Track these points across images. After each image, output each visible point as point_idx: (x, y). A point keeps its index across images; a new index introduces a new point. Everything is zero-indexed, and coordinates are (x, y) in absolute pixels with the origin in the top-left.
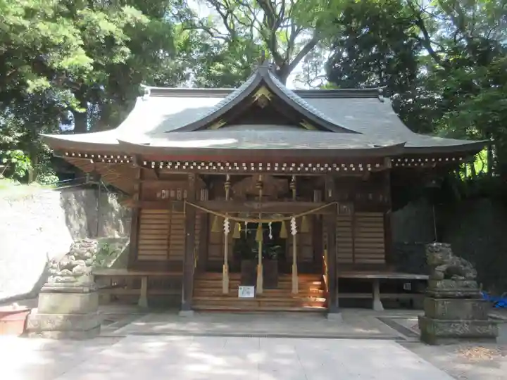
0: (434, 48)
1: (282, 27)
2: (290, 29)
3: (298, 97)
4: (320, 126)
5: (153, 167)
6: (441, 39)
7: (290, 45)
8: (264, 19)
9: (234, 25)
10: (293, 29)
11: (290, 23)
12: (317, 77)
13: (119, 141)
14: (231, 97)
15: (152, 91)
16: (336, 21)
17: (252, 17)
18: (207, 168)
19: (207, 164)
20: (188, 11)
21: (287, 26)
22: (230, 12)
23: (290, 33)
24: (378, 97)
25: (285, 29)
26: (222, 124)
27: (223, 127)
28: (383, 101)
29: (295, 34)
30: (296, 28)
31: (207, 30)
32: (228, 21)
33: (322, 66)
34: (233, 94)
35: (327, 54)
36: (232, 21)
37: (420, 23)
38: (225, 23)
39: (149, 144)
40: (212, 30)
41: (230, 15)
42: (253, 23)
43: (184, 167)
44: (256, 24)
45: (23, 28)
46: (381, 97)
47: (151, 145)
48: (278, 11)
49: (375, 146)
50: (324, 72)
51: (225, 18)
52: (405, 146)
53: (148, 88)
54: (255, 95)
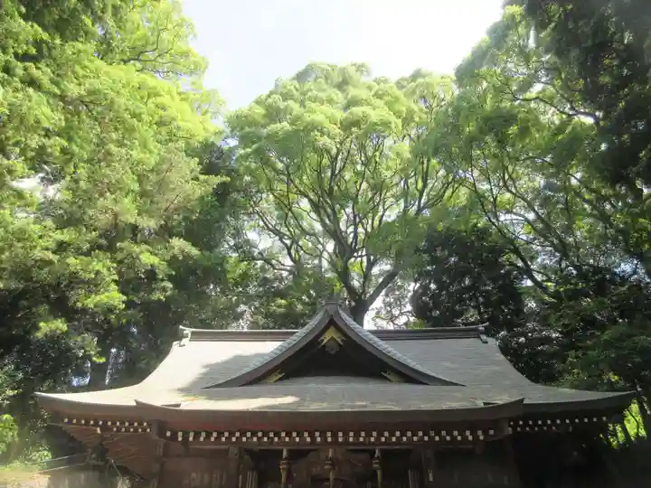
0: (539, 277)
1: (356, 258)
2: (365, 259)
3: (377, 339)
4: (410, 376)
5: (180, 439)
6: (545, 267)
7: (366, 276)
8: (335, 250)
9: (300, 256)
10: (369, 260)
11: (364, 253)
12: (402, 314)
13: (137, 402)
14: (292, 340)
15: (193, 333)
16: (417, 250)
17: (320, 246)
18: (255, 439)
19: (254, 434)
20: (247, 242)
21: (361, 256)
22: (295, 241)
23: (365, 264)
24: (479, 337)
25: (359, 259)
26: (280, 376)
27: (281, 379)
28: (486, 342)
29: (371, 265)
30: (372, 257)
31: (267, 261)
32: (293, 252)
33: (407, 300)
34: (294, 337)
35: (412, 287)
36: (297, 251)
37: (516, 251)
38: (290, 254)
39: (178, 405)
40: (274, 262)
41: (294, 246)
42: (321, 253)
43: (223, 439)
44: (325, 255)
45: (50, 263)
46: (484, 337)
47: (181, 408)
48: (350, 240)
49: (485, 404)
50: (409, 307)
51: (289, 249)
52: (525, 402)
53: (188, 331)
54: (322, 338)
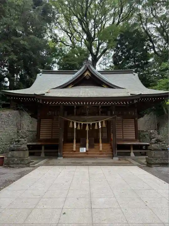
1: (94, 41)
2: (97, 41)
3: (100, 74)
7: (98, 49)
8: (87, 38)
10: (99, 42)
11: (97, 39)
12: (109, 62)
14: (77, 74)
15: (43, 71)
22: (72, 34)
23: (97, 43)
26: (72, 86)
28: (135, 75)
29: (100, 44)
30: (100, 41)
31: (62, 42)
35: (113, 53)
36: (73, 39)
38: (70, 39)
39: (44, 94)
40: (65, 42)
41: (72, 37)
44: (83, 40)
46: (134, 73)
47: (45, 95)
49: (131, 94)
51: (70, 38)
53: (41, 70)
54: (85, 74)
